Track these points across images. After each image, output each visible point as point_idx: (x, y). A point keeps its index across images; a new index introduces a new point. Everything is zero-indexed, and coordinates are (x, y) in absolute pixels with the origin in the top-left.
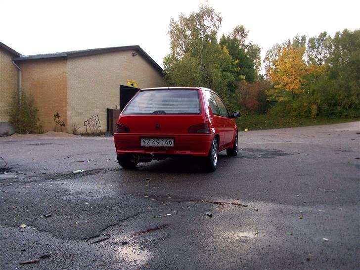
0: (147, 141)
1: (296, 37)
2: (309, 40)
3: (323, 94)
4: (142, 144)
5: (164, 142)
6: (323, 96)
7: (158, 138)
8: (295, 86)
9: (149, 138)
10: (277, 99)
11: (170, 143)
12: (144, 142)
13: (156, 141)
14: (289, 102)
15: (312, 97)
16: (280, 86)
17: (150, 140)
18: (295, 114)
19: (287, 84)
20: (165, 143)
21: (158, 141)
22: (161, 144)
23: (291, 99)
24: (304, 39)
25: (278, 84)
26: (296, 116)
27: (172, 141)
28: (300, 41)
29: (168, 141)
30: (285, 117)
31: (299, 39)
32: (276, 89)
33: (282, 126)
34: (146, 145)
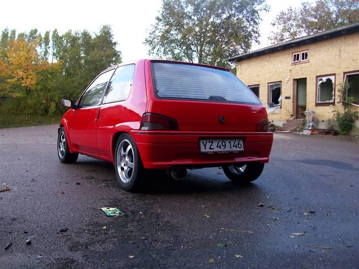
0: (208, 145)
1: (5, 30)
2: (19, 35)
3: (61, 92)
4: (203, 150)
5: (232, 144)
6: (62, 94)
7: (223, 138)
8: (31, 81)
9: (212, 138)
10: (11, 94)
11: (240, 145)
12: (205, 146)
13: (220, 143)
14: (24, 98)
15: (49, 94)
16: (14, 80)
17: (212, 142)
18: (31, 111)
19: (22, 78)
20: (234, 146)
21: (224, 144)
22: (228, 149)
23: (25, 95)
24: (14, 32)
25: (13, 78)
26: (32, 114)
27: (241, 142)
28: (9, 35)
29: (237, 143)
30: (19, 114)
31: (8, 32)
32: (8, 83)
33: (18, 125)
34: (208, 150)
